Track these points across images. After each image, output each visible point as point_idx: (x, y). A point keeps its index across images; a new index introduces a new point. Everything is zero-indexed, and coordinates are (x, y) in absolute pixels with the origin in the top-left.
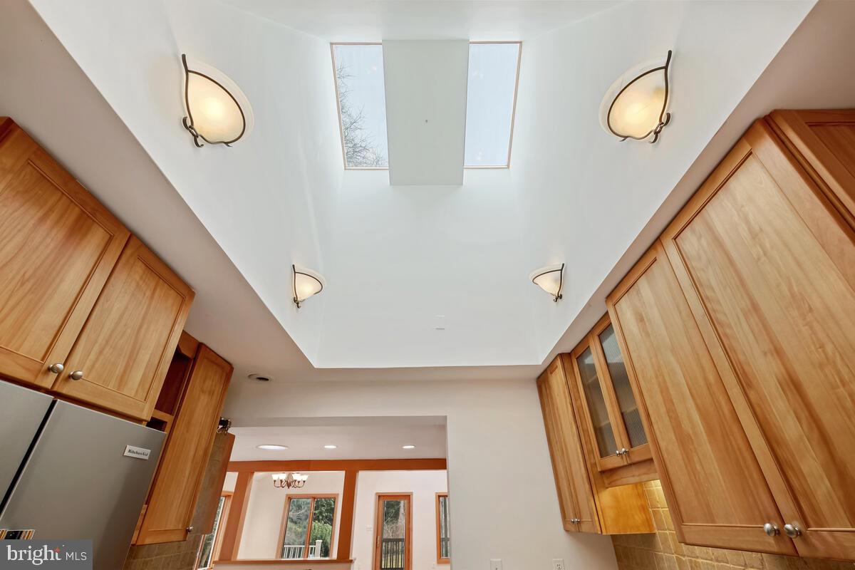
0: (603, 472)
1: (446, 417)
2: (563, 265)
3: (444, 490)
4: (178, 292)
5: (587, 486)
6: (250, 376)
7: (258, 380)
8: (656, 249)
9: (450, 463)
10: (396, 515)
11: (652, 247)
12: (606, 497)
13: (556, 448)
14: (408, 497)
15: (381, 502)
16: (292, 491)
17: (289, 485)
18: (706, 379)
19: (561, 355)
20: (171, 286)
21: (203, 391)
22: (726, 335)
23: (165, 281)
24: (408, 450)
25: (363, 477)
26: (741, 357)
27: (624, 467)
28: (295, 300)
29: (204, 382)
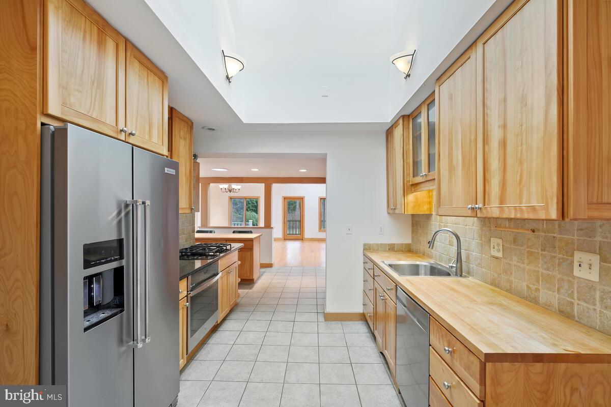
0: (412, 185)
1: (327, 154)
2: (415, 51)
3: (324, 195)
4: (160, 78)
5: (402, 192)
6: (203, 128)
7: (208, 131)
8: (472, 49)
9: (328, 180)
10: (294, 209)
11: (470, 47)
12: (411, 197)
13: (390, 172)
14: (302, 199)
15: (286, 201)
16: (232, 194)
17: (230, 191)
18: (470, 138)
19: (403, 116)
20: (155, 74)
21: (180, 137)
22: (487, 114)
23: (151, 71)
24: (303, 172)
25: (275, 187)
26: (489, 128)
27: (424, 182)
28: (227, 77)
29: (180, 132)
